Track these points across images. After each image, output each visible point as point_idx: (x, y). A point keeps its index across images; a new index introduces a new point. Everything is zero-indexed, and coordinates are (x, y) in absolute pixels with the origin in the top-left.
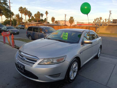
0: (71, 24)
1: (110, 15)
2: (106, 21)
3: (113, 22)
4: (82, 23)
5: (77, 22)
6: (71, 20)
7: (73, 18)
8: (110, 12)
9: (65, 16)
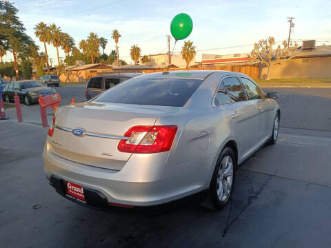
0: (188, 62)
1: (292, 28)
3: (304, 49)
6: (188, 51)
8: (291, 21)
9: (169, 41)
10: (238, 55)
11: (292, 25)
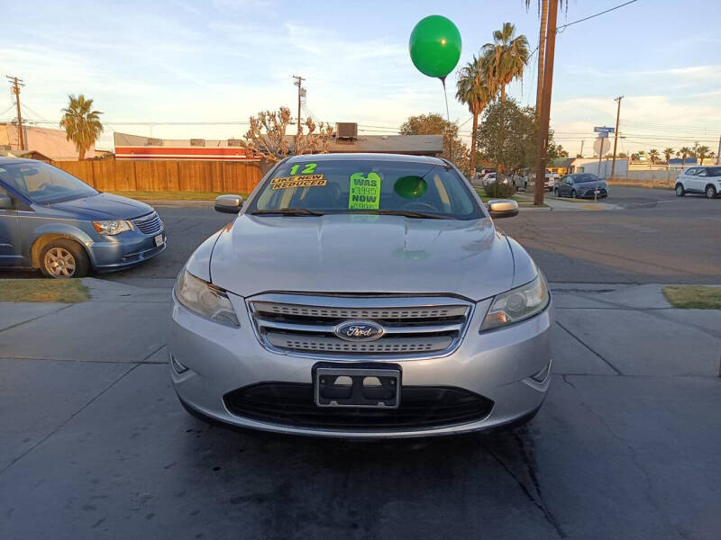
0: (83, 147)
1: (301, 98)
2: (312, 130)
3: (341, 139)
4: (151, 141)
5: (118, 137)
6: (81, 122)
7: (89, 103)
8: (299, 84)
9: (17, 91)
10: (201, 142)
11: (302, 93)
